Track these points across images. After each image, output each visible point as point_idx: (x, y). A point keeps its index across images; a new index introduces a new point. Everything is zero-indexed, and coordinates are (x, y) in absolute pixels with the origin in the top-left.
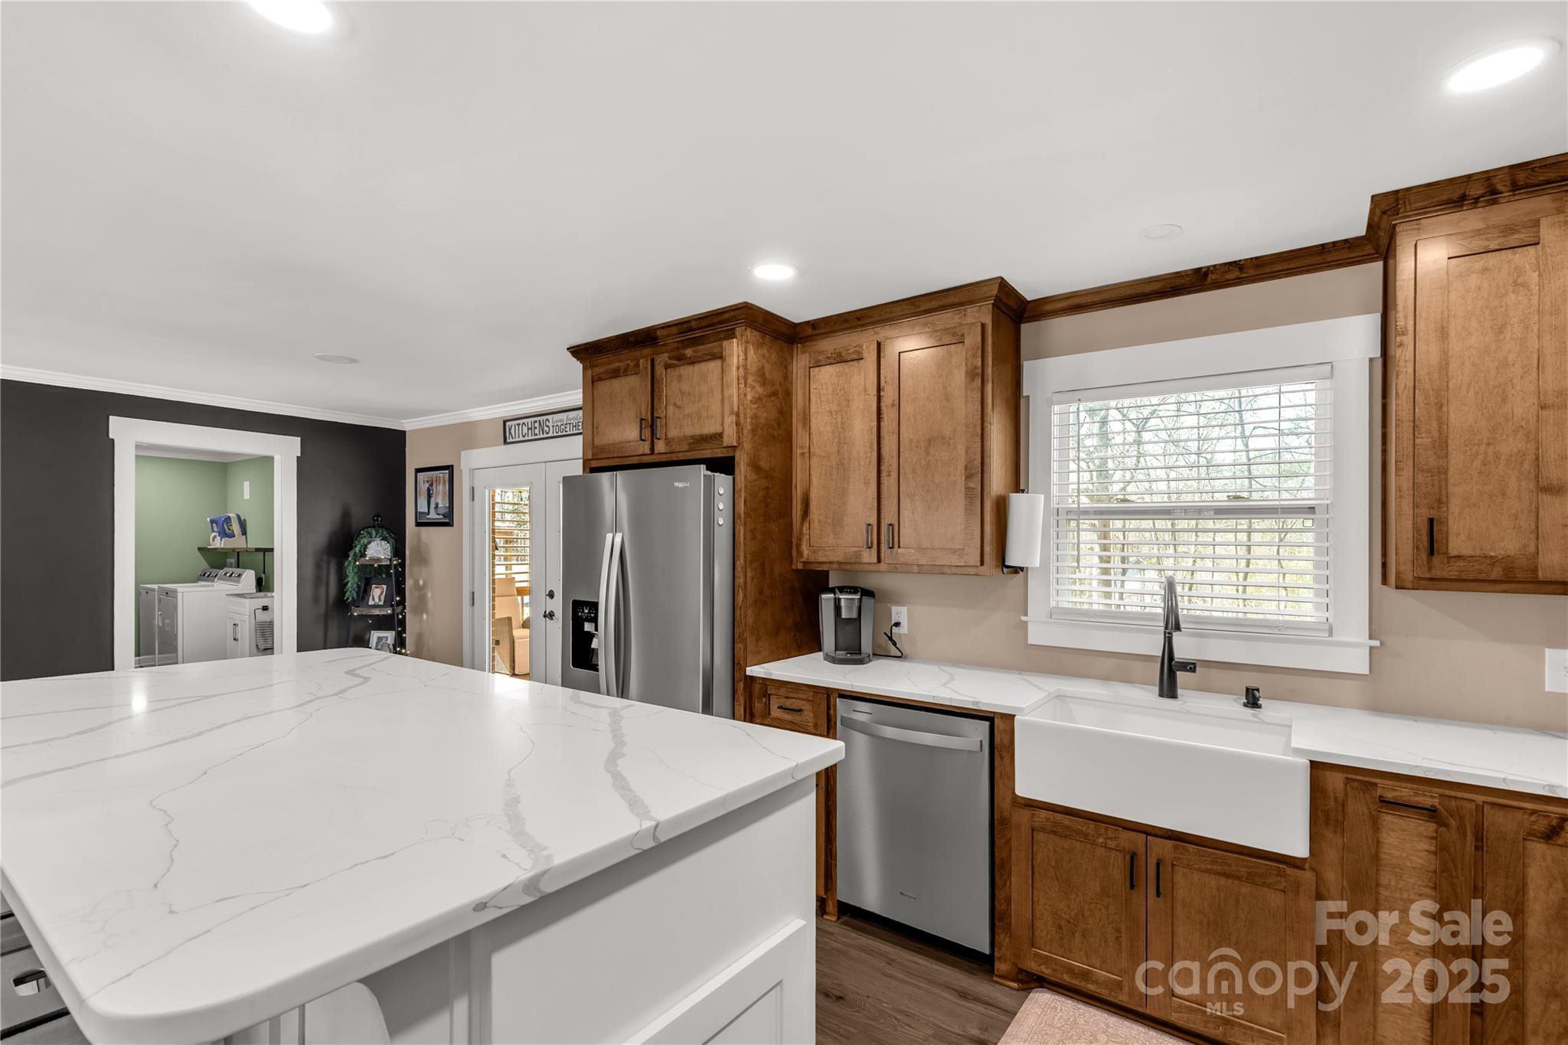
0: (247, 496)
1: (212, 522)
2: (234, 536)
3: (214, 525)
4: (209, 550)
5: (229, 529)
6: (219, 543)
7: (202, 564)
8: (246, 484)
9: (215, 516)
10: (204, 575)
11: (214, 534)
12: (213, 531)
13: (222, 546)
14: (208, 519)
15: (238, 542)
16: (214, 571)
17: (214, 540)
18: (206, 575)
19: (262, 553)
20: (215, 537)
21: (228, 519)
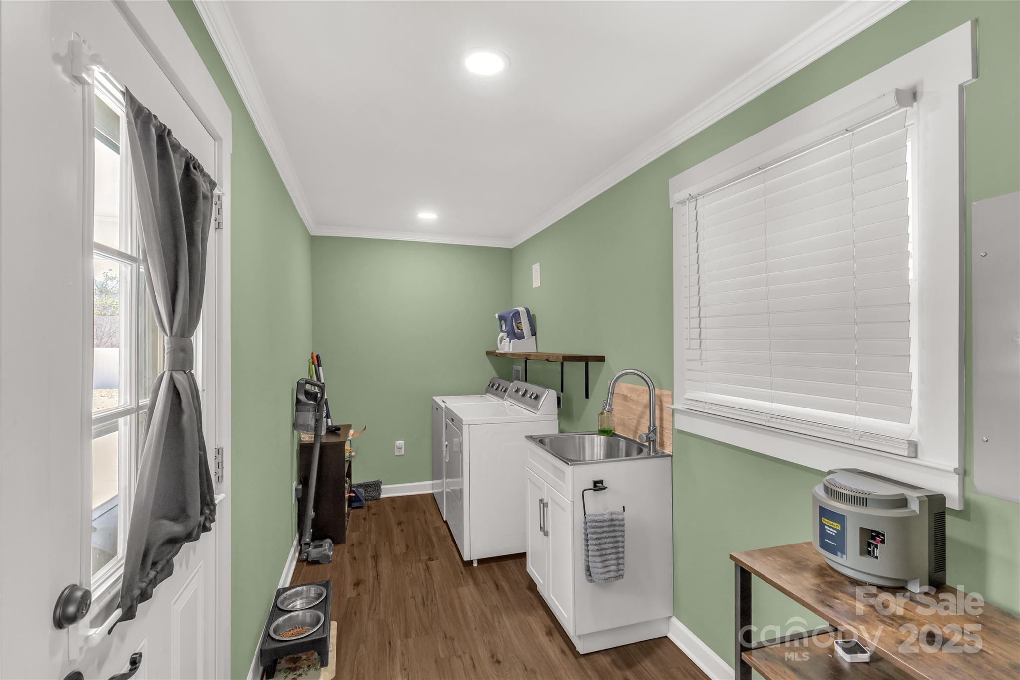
0: (536, 283)
1: (501, 318)
2: (524, 337)
3: (502, 322)
4: (497, 355)
5: (518, 328)
6: (506, 346)
7: (488, 371)
8: (536, 268)
9: (503, 311)
10: (492, 386)
11: (501, 334)
12: (502, 331)
13: (511, 351)
14: (497, 315)
15: (526, 346)
16: (504, 383)
17: (501, 343)
18: (495, 387)
19: (583, 364)
20: (502, 339)
21: (517, 314)
